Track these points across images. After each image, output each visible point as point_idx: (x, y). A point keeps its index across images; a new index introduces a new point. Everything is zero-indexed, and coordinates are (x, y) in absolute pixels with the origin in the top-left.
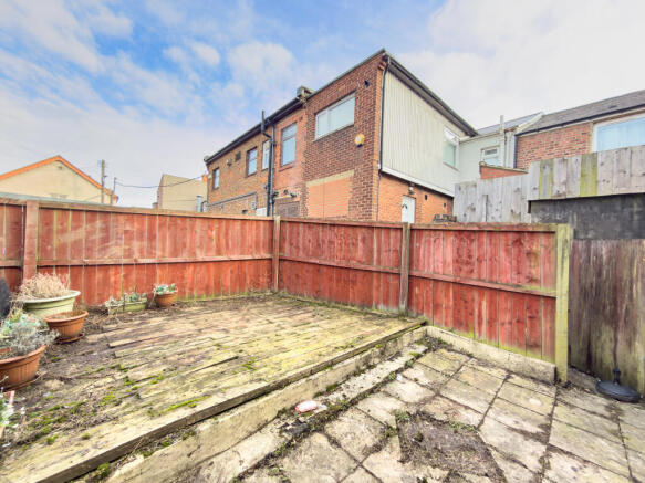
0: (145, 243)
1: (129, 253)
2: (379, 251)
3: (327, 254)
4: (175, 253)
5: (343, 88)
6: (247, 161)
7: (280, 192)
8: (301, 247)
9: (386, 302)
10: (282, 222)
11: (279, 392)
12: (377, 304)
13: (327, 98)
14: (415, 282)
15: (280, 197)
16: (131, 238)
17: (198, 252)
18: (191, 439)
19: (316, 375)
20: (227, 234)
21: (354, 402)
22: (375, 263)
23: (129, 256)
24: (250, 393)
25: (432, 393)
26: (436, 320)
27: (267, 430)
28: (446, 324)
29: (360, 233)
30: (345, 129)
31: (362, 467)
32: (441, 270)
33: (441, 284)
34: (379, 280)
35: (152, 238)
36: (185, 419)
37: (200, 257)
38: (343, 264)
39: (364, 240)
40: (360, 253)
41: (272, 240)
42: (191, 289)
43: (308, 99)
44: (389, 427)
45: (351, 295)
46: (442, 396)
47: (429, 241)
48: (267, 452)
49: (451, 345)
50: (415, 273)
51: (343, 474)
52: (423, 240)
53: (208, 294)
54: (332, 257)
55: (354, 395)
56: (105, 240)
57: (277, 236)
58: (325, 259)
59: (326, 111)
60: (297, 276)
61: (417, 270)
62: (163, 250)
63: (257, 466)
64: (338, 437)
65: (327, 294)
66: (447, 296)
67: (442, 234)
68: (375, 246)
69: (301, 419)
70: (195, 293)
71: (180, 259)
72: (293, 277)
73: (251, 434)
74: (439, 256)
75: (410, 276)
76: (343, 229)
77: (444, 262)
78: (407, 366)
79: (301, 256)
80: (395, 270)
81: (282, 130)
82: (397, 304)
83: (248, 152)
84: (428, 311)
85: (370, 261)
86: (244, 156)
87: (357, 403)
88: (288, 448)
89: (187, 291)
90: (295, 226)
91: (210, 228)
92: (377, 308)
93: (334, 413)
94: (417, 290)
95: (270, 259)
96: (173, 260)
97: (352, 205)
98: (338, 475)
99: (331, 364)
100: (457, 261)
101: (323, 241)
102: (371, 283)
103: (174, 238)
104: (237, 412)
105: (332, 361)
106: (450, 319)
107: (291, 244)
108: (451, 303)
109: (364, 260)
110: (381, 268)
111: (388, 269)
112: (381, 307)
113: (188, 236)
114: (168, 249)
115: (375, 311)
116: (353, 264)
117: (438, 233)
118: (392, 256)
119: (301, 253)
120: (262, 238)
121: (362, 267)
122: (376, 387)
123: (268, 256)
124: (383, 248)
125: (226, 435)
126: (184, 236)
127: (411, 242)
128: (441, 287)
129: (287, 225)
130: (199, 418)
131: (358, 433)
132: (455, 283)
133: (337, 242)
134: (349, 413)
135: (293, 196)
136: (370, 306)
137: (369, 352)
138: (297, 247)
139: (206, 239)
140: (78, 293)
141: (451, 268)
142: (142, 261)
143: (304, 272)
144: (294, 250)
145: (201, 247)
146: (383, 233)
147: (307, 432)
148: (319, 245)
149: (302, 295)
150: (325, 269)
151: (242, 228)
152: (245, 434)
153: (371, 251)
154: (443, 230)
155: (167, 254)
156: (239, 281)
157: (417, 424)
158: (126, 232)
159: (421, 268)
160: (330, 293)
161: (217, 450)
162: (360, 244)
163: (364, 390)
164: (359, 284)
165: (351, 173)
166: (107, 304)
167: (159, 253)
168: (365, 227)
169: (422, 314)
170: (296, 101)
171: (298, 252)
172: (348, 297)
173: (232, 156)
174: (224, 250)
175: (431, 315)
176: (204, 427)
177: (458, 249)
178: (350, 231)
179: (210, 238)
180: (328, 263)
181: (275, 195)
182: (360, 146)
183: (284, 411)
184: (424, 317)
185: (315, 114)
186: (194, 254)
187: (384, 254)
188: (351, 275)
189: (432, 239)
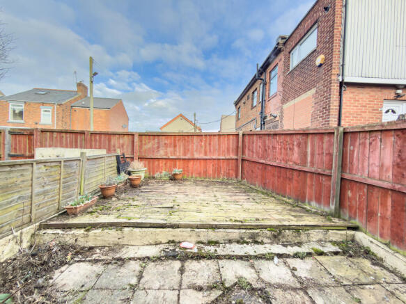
0: (172, 149)
1: (166, 154)
2: (312, 155)
3: (271, 157)
4: (185, 154)
5: (309, 23)
6: (253, 99)
7: (268, 115)
8: (254, 151)
9: (318, 200)
10: (243, 135)
11: (170, 229)
12: (310, 200)
13: (297, 36)
14: (348, 185)
15: (268, 119)
16: (167, 147)
17: (195, 153)
18: (119, 232)
19: (200, 230)
20: (210, 144)
21: (219, 257)
22: (309, 164)
23: (166, 155)
24: (154, 224)
25: (298, 286)
26: (369, 228)
27: (158, 246)
28: (382, 236)
29: (296, 140)
30: (309, 55)
31: (179, 291)
32: (377, 175)
33: (376, 190)
34: (312, 179)
35: (175, 146)
36: (121, 223)
37: (196, 156)
38: (282, 164)
39: (299, 145)
40: (296, 156)
41: (238, 147)
42: (192, 173)
43: (285, 44)
44: (223, 284)
45: (288, 190)
46: (307, 293)
47: (364, 144)
48: (148, 255)
49: (382, 259)
50: (347, 176)
51: (166, 287)
52: (357, 143)
53: (200, 176)
54: (275, 159)
55: (223, 253)
56: (158, 147)
57: (240, 144)
58: (270, 160)
59: (298, 47)
60: (252, 171)
61: (350, 173)
62: (180, 153)
63: (140, 259)
64: (187, 269)
65: (271, 187)
66: (384, 205)
67: (379, 136)
68: (309, 150)
69: (177, 250)
70: (194, 176)
71: (187, 158)
72: (250, 172)
73: (151, 245)
74: (375, 160)
75: (342, 179)
76: (283, 137)
77: (381, 166)
78: (296, 256)
79: (255, 158)
80: (327, 172)
81: (270, 72)
82: (328, 204)
83: (253, 93)
84: (361, 216)
85: (304, 162)
86: (251, 96)
87: (221, 259)
88: (158, 259)
89: (190, 174)
90: (251, 137)
91: (201, 141)
92: (310, 204)
93: (199, 257)
94: (349, 193)
95: (237, 159)
96: (184, 157)
97: (314, 118)
98: (163, 286)
99: (214, 227)
100: (398, 164)
101: (269, 147)
102: (305, 182)
103: (184, 145)
104: (144, 229)
105: (216, 225)
106: (387, 231)
107: (249, 150)
108: (389, 213)
109: (299, 162)
110: (313, 170)
111: (320, 171)
112: (314, 203)
113: (190, 146)
114: (182, 152)
115: (308, 207)
116: (290, 165)
117: (374, 134)
118: (325, 158)
119: (255, 155)
120: (231, 146)
121: (297, 167)
122: (247, 257)
123: (235, 157)
124: (317, 152)
125: (137, 238)
126: (189, 145)
127: (344, 145)
128: (376, 193)
129: (247, 137)
130: (127, 225)
131: (199, 274)
132: (394, 191)
133: (278, 147)
134: (209, 262)
135: (275, 117)
136: (303, 201)
137: (258, 231)
138: (253, 152)
139: (199, 147)
140: (145, 169)
141: (390, 174)
142: (171, 157)
143: (256, 169)
144: (251, 153)
145: (196, 151)
146: (316, 138)
147: (174, 257)
148: (266, 150)
149: (255, 185)
150: (270, 168)
151: (219, 141)
152: (147, 243)
153: (305, 155)
154: (381, 131)
155: (181, 154)
156: (217, 171)
157: (252, 296)
158: (165, 144)
159: (354, 172)
160: (273, 186)
161: (132, 243)
162: (296, 149)
163: (235, 254)
164: (294, 181)
165: (313, 91)
166: (156, 176)
167: (178, 154)
168: (300, 134)
169: (355, 219)
170: (276, 48)
171: (253, 156)
172: (285, 190)
173: (246, 97)
174: (208, 153)
175: (364, 221)
176: (126, 229)
177: (400, 151)
178: (288, 138)
179: (201, 146)
180: (271, 163)
181: (265, 118)
182: (321, 65)
183: (173, 242)
184: (356, 222)
185: (290, 53)
186: (193, 155)
187: (317, 158)
188: (288, 173)
189: (368, 141)
